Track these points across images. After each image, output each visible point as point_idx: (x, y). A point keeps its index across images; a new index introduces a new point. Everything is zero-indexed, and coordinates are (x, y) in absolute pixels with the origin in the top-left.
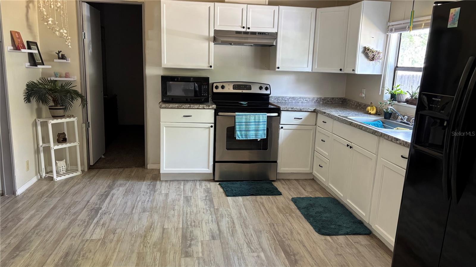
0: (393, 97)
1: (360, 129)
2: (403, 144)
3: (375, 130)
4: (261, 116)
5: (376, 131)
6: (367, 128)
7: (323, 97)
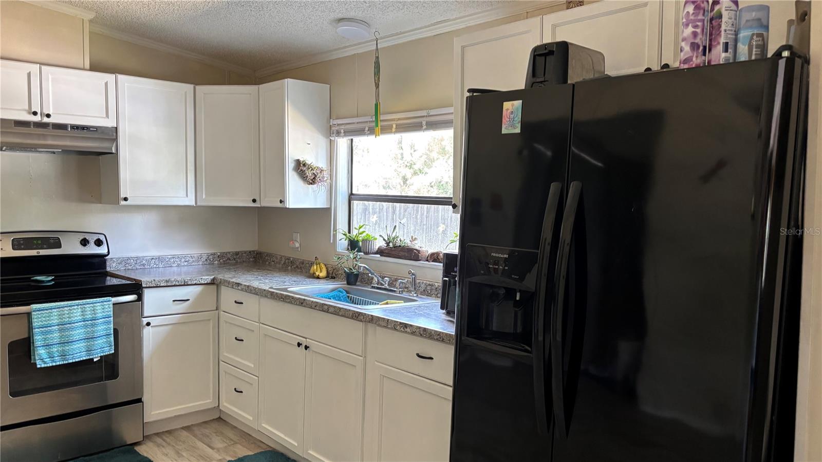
0: (353, 245)
1: (323, 311)
2: (418, 333)
3: (357, 312)
4: (98, 304)
5: (360, 313)
6: (340, 309)
7: (218, 251)
